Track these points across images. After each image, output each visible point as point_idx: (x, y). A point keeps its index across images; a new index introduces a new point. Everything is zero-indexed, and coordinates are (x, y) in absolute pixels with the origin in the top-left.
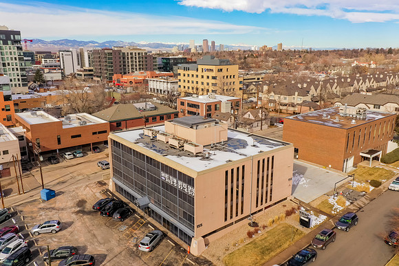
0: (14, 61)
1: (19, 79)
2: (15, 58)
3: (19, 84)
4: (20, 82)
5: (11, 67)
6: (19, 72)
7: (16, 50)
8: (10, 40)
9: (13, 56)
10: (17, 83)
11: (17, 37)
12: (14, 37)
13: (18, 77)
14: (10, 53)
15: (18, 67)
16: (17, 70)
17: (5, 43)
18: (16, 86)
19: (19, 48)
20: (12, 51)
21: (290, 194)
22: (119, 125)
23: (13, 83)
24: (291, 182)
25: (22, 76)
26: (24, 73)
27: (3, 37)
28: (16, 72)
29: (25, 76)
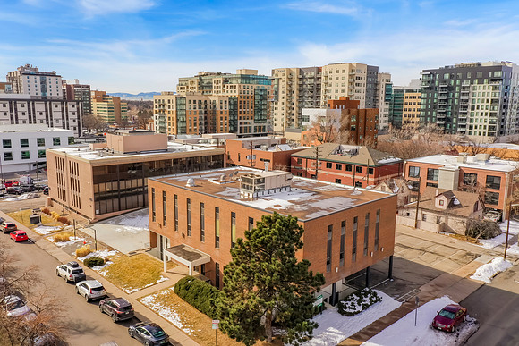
0: (485, 104)
1: (485, 127)
2: (488, 101)
3: (484, 133)
4: (487, 131)
5: (480, 111)
6: (488, 117)
7: (491, 91)
8: (487, 77)
9: (486, 98)
10: (482, 130)
11: (498, 74)
12: (493, 74)
13: (485, 124)
14: (482, 94)
15: (489, 111)
16: (486, 115)
17: (481, 82)
18: (480, 134)
19: (495, 88)
20: (486, 91)
21: (92, 217)
22: (300, 161)
23: (478, 130)
24: (92, 203)
25: (490, 123)
26: (494, 119)
27: (480, 75)
28: (484, 117)
29: (494, 123)
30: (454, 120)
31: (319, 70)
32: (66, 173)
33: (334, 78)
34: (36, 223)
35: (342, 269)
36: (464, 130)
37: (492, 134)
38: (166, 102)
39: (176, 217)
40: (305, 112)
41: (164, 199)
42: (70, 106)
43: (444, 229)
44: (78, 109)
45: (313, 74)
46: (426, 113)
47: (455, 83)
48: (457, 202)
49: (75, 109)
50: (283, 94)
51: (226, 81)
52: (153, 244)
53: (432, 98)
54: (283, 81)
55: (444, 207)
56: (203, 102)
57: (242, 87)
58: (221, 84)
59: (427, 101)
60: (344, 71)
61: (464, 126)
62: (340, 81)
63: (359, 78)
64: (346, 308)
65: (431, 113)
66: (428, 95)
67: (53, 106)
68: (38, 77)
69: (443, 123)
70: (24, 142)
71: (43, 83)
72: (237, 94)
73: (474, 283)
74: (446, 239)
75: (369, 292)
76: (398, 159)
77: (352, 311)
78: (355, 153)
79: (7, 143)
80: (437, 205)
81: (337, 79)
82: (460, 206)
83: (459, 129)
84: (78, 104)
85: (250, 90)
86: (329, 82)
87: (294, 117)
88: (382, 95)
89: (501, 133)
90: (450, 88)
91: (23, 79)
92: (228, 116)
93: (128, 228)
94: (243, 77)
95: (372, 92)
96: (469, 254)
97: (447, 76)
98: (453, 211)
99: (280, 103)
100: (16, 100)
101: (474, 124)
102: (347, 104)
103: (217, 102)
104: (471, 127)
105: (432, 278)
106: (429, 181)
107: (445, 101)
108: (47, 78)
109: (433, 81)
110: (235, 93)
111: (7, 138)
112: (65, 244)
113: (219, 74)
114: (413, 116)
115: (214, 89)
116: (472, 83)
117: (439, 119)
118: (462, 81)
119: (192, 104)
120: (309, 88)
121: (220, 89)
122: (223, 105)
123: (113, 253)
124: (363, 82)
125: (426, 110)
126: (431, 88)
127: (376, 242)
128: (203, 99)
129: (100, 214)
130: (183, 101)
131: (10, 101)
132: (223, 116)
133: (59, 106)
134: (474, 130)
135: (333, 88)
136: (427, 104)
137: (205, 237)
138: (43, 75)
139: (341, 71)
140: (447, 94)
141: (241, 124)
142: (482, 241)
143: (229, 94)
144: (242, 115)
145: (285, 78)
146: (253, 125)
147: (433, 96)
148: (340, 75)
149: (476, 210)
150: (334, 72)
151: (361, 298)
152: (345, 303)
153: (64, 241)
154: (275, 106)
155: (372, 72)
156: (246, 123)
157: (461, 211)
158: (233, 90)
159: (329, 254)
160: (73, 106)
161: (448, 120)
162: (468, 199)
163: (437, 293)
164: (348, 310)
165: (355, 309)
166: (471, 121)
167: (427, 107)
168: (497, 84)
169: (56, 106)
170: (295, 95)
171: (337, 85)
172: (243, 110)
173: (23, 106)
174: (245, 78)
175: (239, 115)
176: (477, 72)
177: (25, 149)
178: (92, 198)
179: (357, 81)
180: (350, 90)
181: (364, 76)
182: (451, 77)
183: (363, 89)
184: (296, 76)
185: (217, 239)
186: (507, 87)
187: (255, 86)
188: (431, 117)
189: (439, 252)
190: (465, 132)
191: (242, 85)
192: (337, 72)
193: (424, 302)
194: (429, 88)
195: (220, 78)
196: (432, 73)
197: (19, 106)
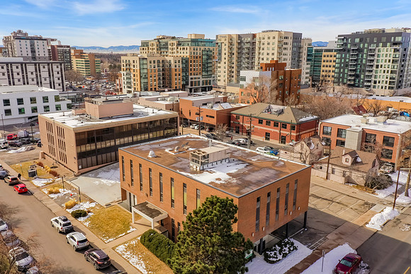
0: (387, 63)
1: (386, 82)
2: (389, 61)
3: (386, 87)
4: (388, 85)
5: (383, 69)
6: (389, 74)
7: (392, 53)
8: (390, 42)
9: (388, 58)
10: (384, 85)
11: (399, 39)
12: (395, 39)
13: (387, 80)
14: (385, 55)
15: (390, 70)
16: (388, 72)
17: (384, 45)
18: (382, 88)
19: (396, 50)
20: (388, 53)
21: (76, 171)
22: (238, 117)
23: (381, 85)
24: (76, 161)
25: (390, 78)
26: (394, 75)
27: (384, 39)
28: (386, 74)
29: (394, 79)
30: (362, 76)
31: (254, 36)
32: (55, 134)
33: (266, 44)
34: (33, 176)
35: (268, 227)
36: (369, 84)
37: (392, 88)
38: (132, 62)
39: (141, 180)
40: (243, 73)
41: (131, 166)
42: (55, 67)
43: (348, 181)
44: (61, 69)
45: (249, 39)
46: (340, 70)
47: (364, 45)
48: (359, 160)
49: (59, 69)
50: (225, 56)
51: (179, 44)
52: (124, 198)
53: (345, 58)
54: (225, 45)
55: (349, 164)
56: (161, 61)
57: (192, 49)
58: (175, 47)
59: (341, 61)
60: (274, 38)
61: (370, 81)
62: (271, 45)
63: (286, 44)
64: (270, 257)
65: (344, 71)
66: (342, 56)
67: (41, 67)
68: (28, 41)
69: (353, 78)
70: (20, 101)
71: (32, 45)
72: (188, 55)
73: (369, 231)
74: (350, 189)
75: (288, 243)
76: (315, 117)
77: (275, 260)
78: (281, 112)
79: (7, 102)
80: (344, 162)
81: (268, 44)
82: (361, 163)
83: (365, 84)
84: (61, 65)
85: (198, 51)
86: (262, 46)
87: (234, 74)
88: (304, 56)
89: (399, 87)
90: (360, 50)
91: (16, 42)
92: (181, 73)
93: (104, 181)
94: (193, 41)
95: (297, 55)
96: (366, 203)
97: (357, 40)
98: (356, 167)
99: (222, 63)
100: (11, 63)
101: (377, 80)
102: (276, 67)
103: (172, 62)
104: (375, 82)
105: (337, 227)
106: (339, 139)
107: (355, 60)
108: (35, 41)
109: (346, 44)
110: (186, 54)
111: (6, 98)
112: (56, 195)
113: (173, 38)
114: (330, 71)
115: (170, 51)
116: (377, 46)
117: (350, 75)
118: (369, 45)
119: (152, 64)
120: (246, 51)
121: (175, 51)
122: (177, 64)
123: (93, 205)
124: (289, 46)
125: (340, 68)
126: (344, 50)
127: (294, 204)
128: (161, 59)
129: (82, 168)
130: (145, 62)
131: (7, 64)
132: (177, 73)
133: (46, 67)
134: (377, 84)
135: (265, 52)
136: (340, 63)
137: (164, 198)
138: (32, 39)
139: (271, 38)
140: (357, 55)
141: (192, 79)
142: (377, 191)
143: (182, 55)
144: (193, 72)
145: (227, 42)
146: (201, 80)
147: (346, 56)
148: (271, 41)
149: (374, 166)
150: (266, 38)
151: (282, 248)
152: (269, 253)
153: (56, 193)
154: (219, 65)
155: (297, 37)
156: (195, 78)
157: (362, 168)
158: (185, 51)
159: (258, 218)
160: (58, 67)
161: (357, 76)
162: (367, 157)
163: (340, 241)
164: (271, 259)
165: (277, 258)
166: (375, 77)
167: (340, 65)
168: (397, 47)
169: (44, 67)
170: (235, 56)
171: (268, 49)
172: (193, 68)
173: (17, 67)
174: (195, 41)
175: (190, 72)
176: (381, 37)
177: (21, 106)
178: (76, 157)
179: (285, 46)
180: (280, 53)
181: (290, 41)
182: (361, 41)
183: (289, 52)
184: (235, 41)
185: (173, 201)
186: (405, 50)
187: (203, 48)
188: (344, 73)
189: (344, 202)
190: (370, 86)
191: (192, 48)
192: (269, 38)
193: (330, 249)
194: (343, 50)
195: (175, 42)
196: (345, 37)
197: (14, 68)
